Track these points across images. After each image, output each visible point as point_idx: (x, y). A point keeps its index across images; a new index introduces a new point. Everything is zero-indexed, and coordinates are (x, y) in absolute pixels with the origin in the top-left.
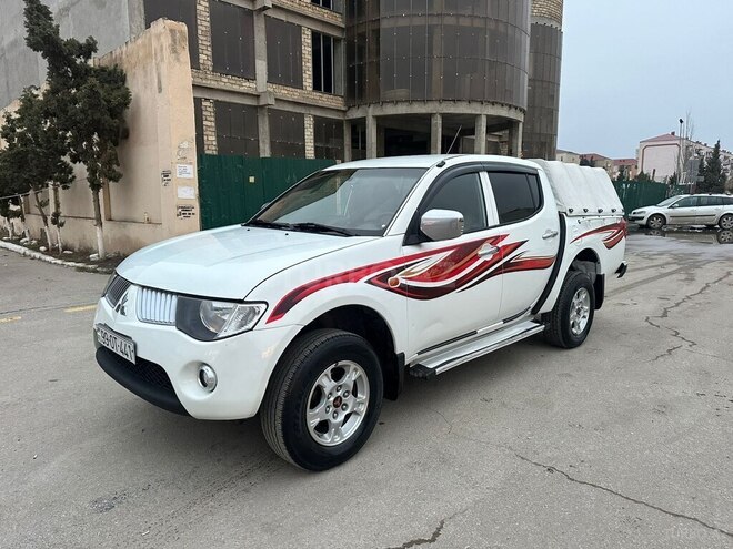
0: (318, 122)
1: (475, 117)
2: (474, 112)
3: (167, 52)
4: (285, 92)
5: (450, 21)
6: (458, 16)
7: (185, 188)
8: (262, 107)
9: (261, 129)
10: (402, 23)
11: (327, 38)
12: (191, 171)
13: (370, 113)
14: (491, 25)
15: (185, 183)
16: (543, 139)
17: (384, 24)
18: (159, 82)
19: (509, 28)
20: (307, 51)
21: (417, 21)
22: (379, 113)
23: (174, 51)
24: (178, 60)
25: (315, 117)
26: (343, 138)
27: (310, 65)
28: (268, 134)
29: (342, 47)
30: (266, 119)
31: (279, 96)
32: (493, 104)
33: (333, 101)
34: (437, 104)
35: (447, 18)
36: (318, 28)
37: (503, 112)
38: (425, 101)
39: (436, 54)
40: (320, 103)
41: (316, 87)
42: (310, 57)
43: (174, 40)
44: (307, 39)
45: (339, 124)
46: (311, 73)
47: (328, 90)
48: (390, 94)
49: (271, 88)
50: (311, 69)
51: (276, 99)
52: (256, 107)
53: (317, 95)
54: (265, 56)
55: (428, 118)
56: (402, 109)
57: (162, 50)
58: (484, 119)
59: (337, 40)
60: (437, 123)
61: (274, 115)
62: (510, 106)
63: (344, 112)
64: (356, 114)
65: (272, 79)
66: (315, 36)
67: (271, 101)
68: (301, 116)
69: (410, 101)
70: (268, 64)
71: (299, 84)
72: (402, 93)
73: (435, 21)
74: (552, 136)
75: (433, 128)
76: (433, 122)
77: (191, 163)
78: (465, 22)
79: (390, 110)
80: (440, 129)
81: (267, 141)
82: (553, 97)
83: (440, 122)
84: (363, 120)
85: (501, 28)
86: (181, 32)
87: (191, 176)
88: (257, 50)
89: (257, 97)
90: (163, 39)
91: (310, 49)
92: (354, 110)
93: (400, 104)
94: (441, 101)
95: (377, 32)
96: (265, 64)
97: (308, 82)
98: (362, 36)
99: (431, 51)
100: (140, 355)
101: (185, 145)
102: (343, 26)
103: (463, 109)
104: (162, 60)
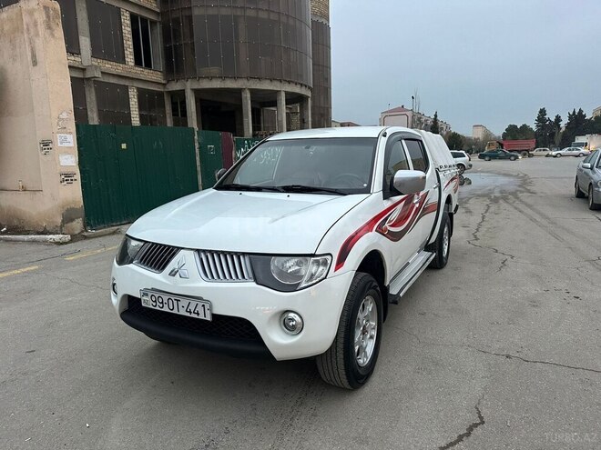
0: (141, 93)
1: (277, 92)
2: (275, 89)
3: (41, 28)
4: (109, 66)
5: (251, 13)
6: (257, 10)
7: (67, 156)
8: (89, 79)
9: (88, 99)
10: (211, 12)
11: (144, 20)
12: (71, 140)
13: (189, 87)
14: (283, 19)
15: (67, 151)
16: (322, 112)
17: (196, 12)
18: (34, 56)
19: (297, 22)
20: (127, 31)
21: (224, 12)
22: (196, 87)
23: (49, 27)
24: (53, 36)
25: (138, 88)
26: (164, 107)
27: (131, 43)
28: (95, 102)
29: (158, 29)
30: (93, 90)
31: (103, 69)
32: (289, 82)
33: (153, 76)
34: (245, 81)
35: (248, 11)
36: (136, 11)
37: (297, 89)
38: (235, 78)
39: (242, 40)
40: (142, 77)
41: (138, 62)
42: (130, 36)
43: (48, 17)
44: (126, 20)
45: (161, 94)
46: (132, 50)
47: (148, 65)
48: (204, 71)
49: (95, 62)
50: (131, 47)
51: (102, 72)
52: (82, 79)
53: (138, 70)
54: (88, 33)
55: (239, 92)
56: (216, 84)
57: (36, 25)
58: (283, 95)
59: (153, 23)
60: (247, 97)
61: (100, 86)
62: (301, 85)
63: (164, 85)
64: (175, 86)
65: (95, 54)
66: (134, 18)
67: (98, 74)
68: (126, 88)
69: (223, 78)
70: (91, 41)
71: (122, 60)
72: (215, 70)
73: (239, 13)
74: (328, 109)
75: (244, 101)
76: (244, 95)
77: (70, 133)
78: (263, 15)
79: (206, 84)
80: (250, 102)
81: (95, 109)
82: (327, 79)
83: (249, 95)
84: (182, 92)
85: (291, 22)
86: (54, 10)
87: (72, 145)
88: (80, 27)
89: (83, 70)
90: (36, 15)
91: (130, 29)
92: (173, 83)
93: (214, 80)
94: (249, 78)
95: (190, 18)
96: (88, 40)
97: (130, 58)
98: (177, 21)
99: (237, 37)
100: (215, 312)
101: (64, 116)
102: (158, 10)
103: (266, 86)
104: (37, 35)
